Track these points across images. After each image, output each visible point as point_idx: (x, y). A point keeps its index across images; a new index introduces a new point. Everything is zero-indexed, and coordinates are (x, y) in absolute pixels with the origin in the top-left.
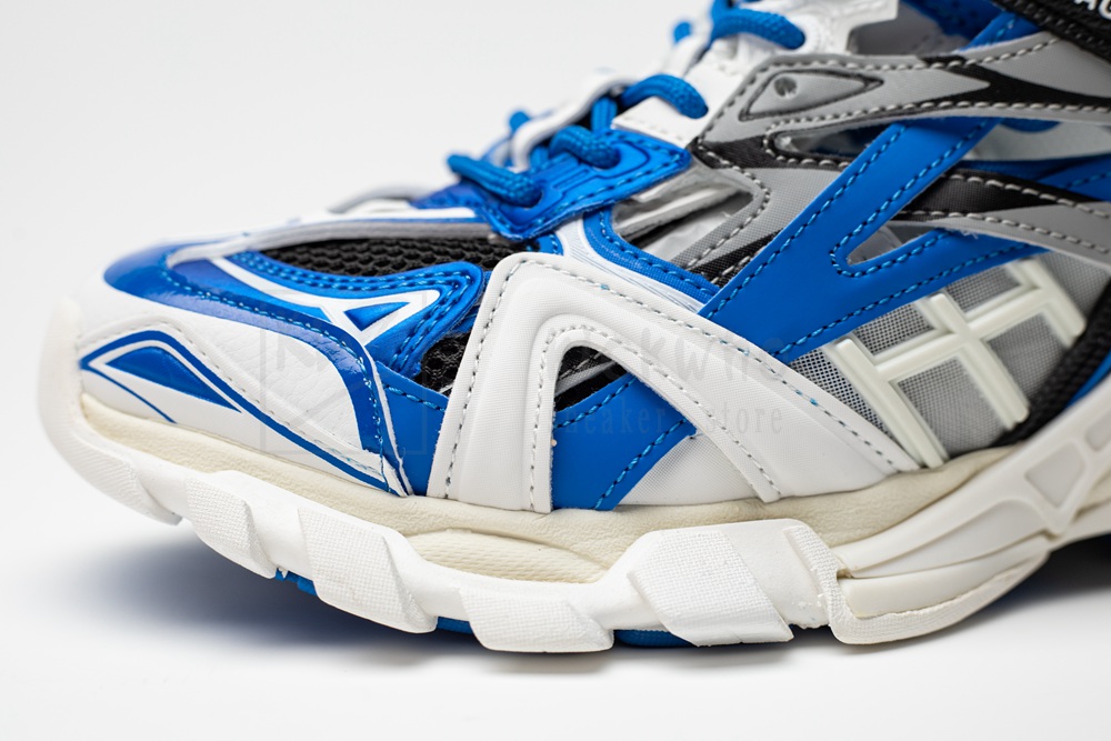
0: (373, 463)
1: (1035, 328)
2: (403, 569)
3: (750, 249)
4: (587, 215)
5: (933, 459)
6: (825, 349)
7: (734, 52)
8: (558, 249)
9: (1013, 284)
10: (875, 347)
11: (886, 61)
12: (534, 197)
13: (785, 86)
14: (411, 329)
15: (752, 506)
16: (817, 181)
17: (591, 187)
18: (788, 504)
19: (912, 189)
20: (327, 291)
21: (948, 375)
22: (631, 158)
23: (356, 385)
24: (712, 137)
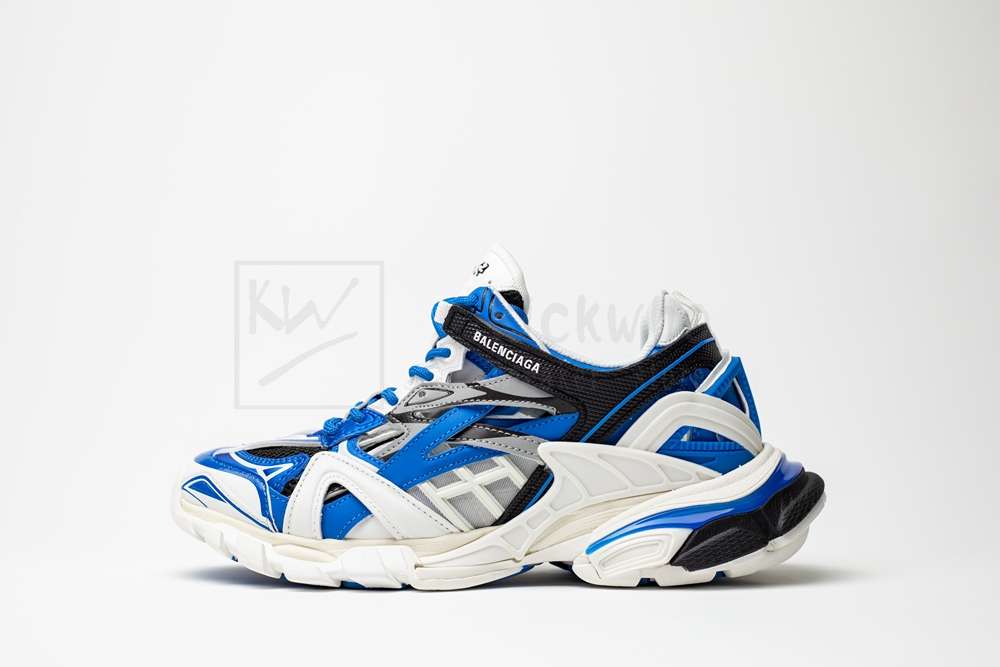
0: (263, 520)
1: (508, 482)
2: (268, 556)
4: (350, 439)
5: (465, 529)
6: (418, 485)
9: (495, 465)
10: (437, 486)
11: (456, 385)
13: (423, 394)
14: (282, 476)
15: (392, 540)
17: (354, 430)
18: (405, 540)
19: (457, 430)
21: (468, 497)
22: (369, 419)
23: (262, 493)
24: (395, 412)
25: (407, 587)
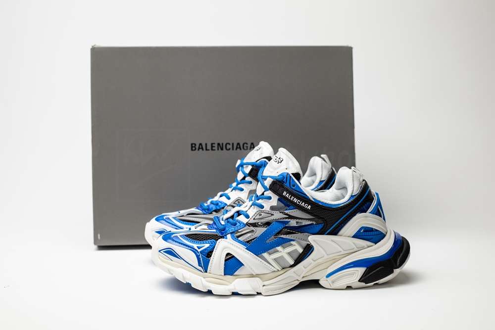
0: (200, 268)
1: (296, 251)
2: (204, 283)
3: (253, 239)
4: (231, 233)
5: (280, 270)
6: (263, 254)
7: (254, 208)
8: (226, 238)
9: (292, 245)
10: (270, 254)
11: (275, 212)
12: (224, 229)
13: (261, 215)
14: (205, 249)
15: (252, 276)
16: (263, 229)
17: (232, 229)
18: (257, 276)
19: (276, 231)
20: (194, 243)
21: (282, 257)
22: (238, 224)
23: (198, 257)
24: (249, 222)
25: (259, 294)
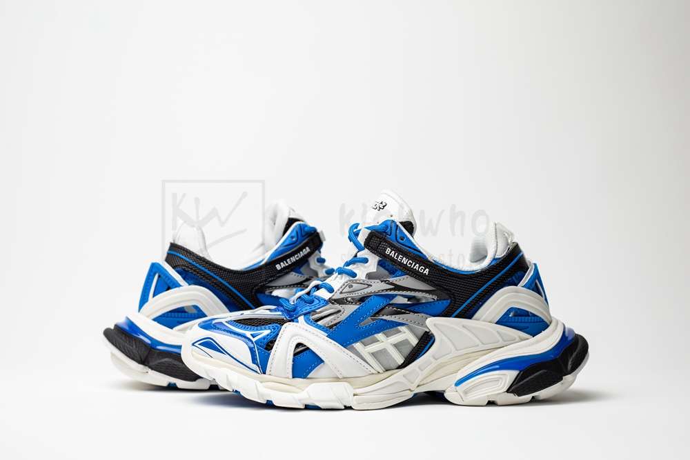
0: (254, 367)
2: (259, 389)
3: (339, 323)
4: (305, 314)
5: (381, 371)
6: (354, 345)
7: (342, 277)
8: (298, 322)
10: (365, 345)
11: (373, 281)
12: (294, 310)
14: (264, 338)
15: (337, 379)
16: (354, 307)
18: (345, 379)
20: (247, 329)
24: (334, 298)
25: (348, 408)
